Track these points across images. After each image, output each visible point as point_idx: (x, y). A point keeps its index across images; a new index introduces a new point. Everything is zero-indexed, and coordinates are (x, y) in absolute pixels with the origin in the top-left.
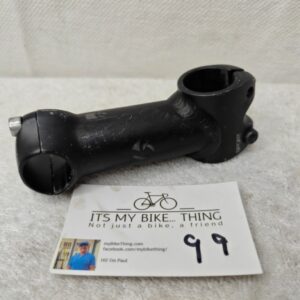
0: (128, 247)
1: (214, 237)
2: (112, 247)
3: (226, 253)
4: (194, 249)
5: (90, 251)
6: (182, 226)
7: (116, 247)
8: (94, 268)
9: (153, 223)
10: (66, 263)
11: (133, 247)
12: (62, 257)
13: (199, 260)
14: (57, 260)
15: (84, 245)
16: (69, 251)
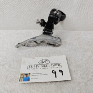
0: (38, 74)
1: (60, 70)
2: (34, 75)
3: (63, 75)
4: (55, 74)
5: (28, 76)
6: (51, 68)
7: (35, 75)
8: (30, 81)
9: (44, 68)
10: (22, 80)
11: (39, 74)
12: (21, 78)
13: (56, 77)
14: (20, 79)
15: (26, 75)
16: (23, 76)
